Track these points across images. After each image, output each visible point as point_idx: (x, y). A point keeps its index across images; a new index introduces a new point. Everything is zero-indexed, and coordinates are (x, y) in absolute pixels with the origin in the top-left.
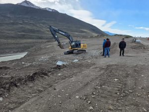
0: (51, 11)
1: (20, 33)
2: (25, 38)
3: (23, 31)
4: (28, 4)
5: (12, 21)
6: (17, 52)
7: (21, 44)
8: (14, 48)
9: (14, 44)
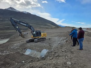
0: (26, 13)
1: (6, 27)
2: (10, 29)
3: (9, 25)
4: (12, 9)
5: (1, 19)
6: (3, 39)
7: (7, 33)
8: (2, 36)
9: (2, 33)
